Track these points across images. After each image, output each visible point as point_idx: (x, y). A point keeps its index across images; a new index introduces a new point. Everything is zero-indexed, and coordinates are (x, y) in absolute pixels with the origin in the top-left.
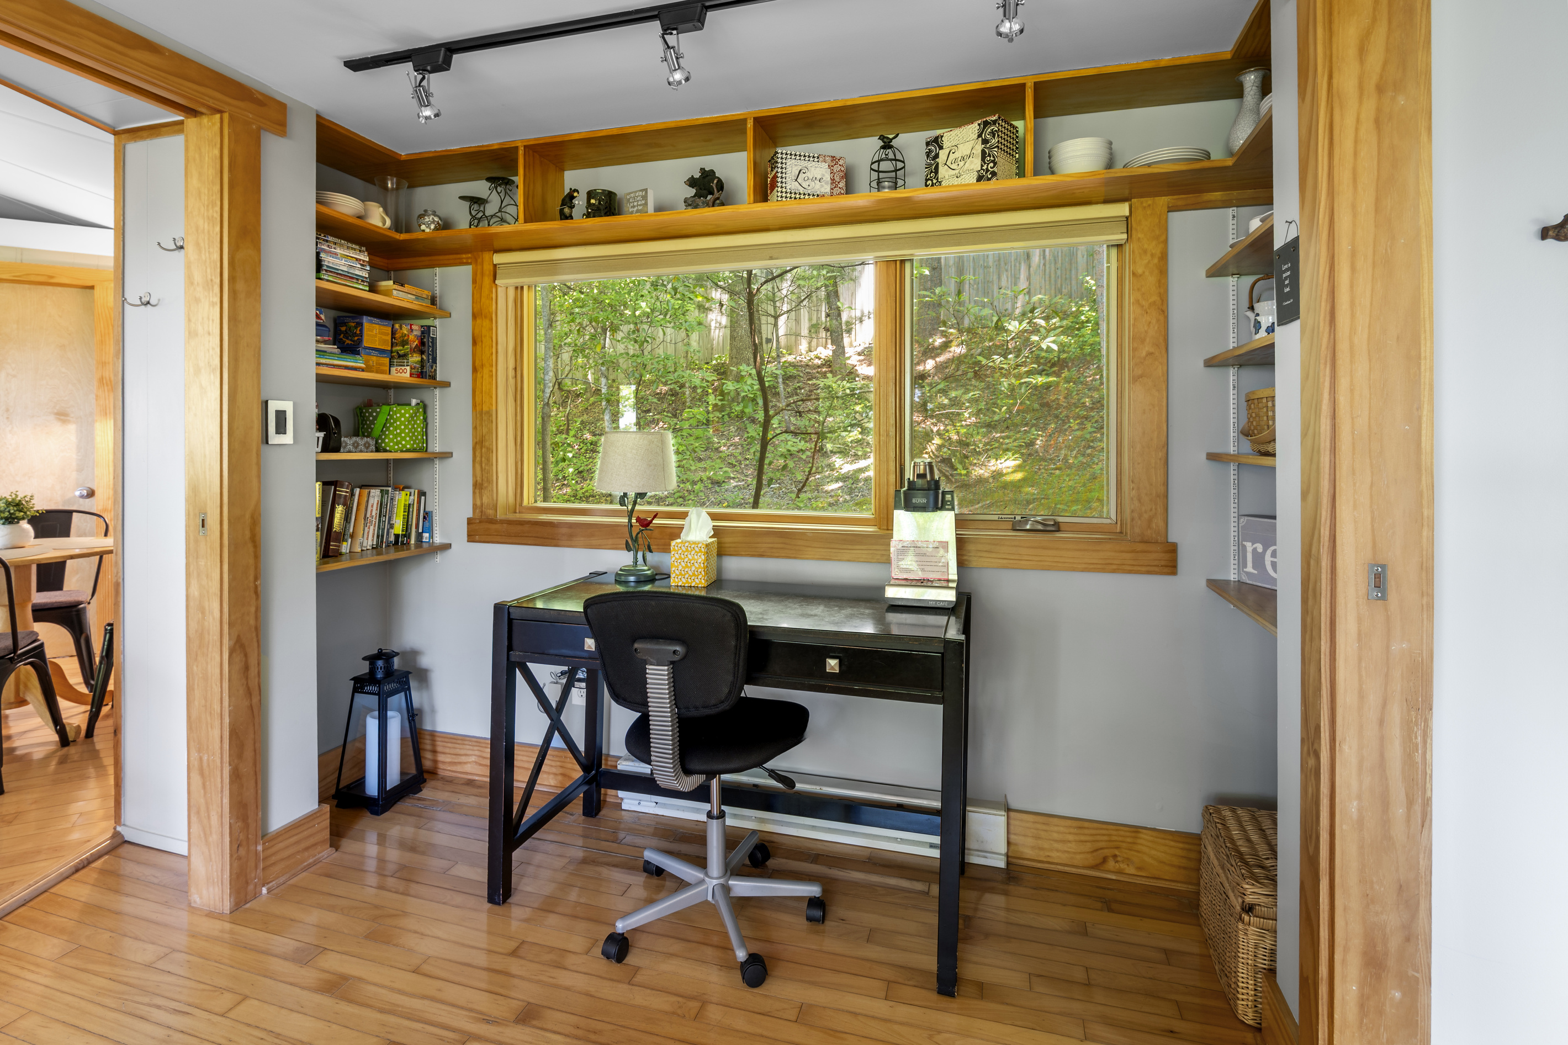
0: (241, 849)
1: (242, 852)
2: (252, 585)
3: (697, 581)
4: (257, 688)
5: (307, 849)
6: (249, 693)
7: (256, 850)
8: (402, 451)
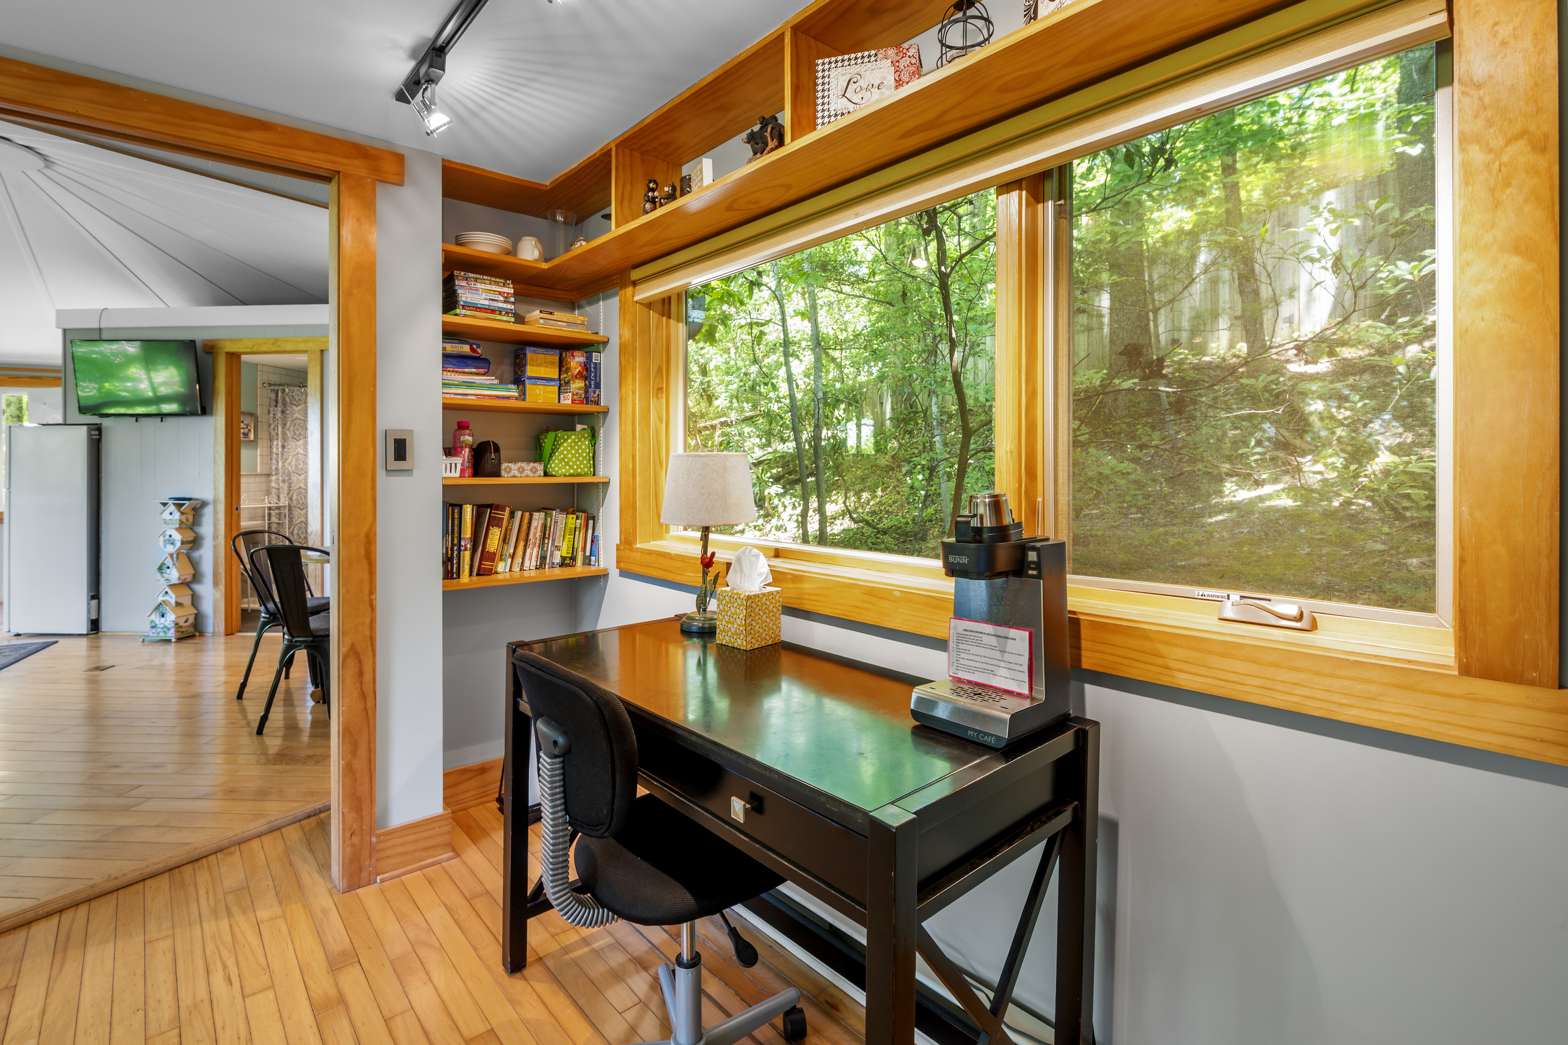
0: (354, 837)
1: (355, 839)
2: (367, 598)
3: (739, 641)
4: (372, 693)
5: (426, 849)
6: (363, 696)
7: (371, 841)
8: (565, 476)
